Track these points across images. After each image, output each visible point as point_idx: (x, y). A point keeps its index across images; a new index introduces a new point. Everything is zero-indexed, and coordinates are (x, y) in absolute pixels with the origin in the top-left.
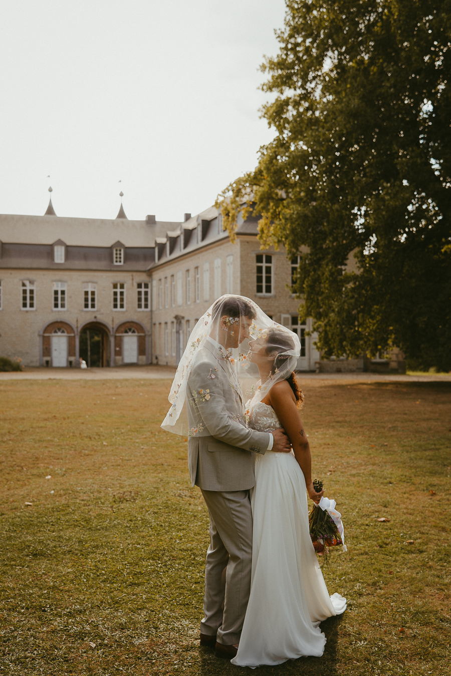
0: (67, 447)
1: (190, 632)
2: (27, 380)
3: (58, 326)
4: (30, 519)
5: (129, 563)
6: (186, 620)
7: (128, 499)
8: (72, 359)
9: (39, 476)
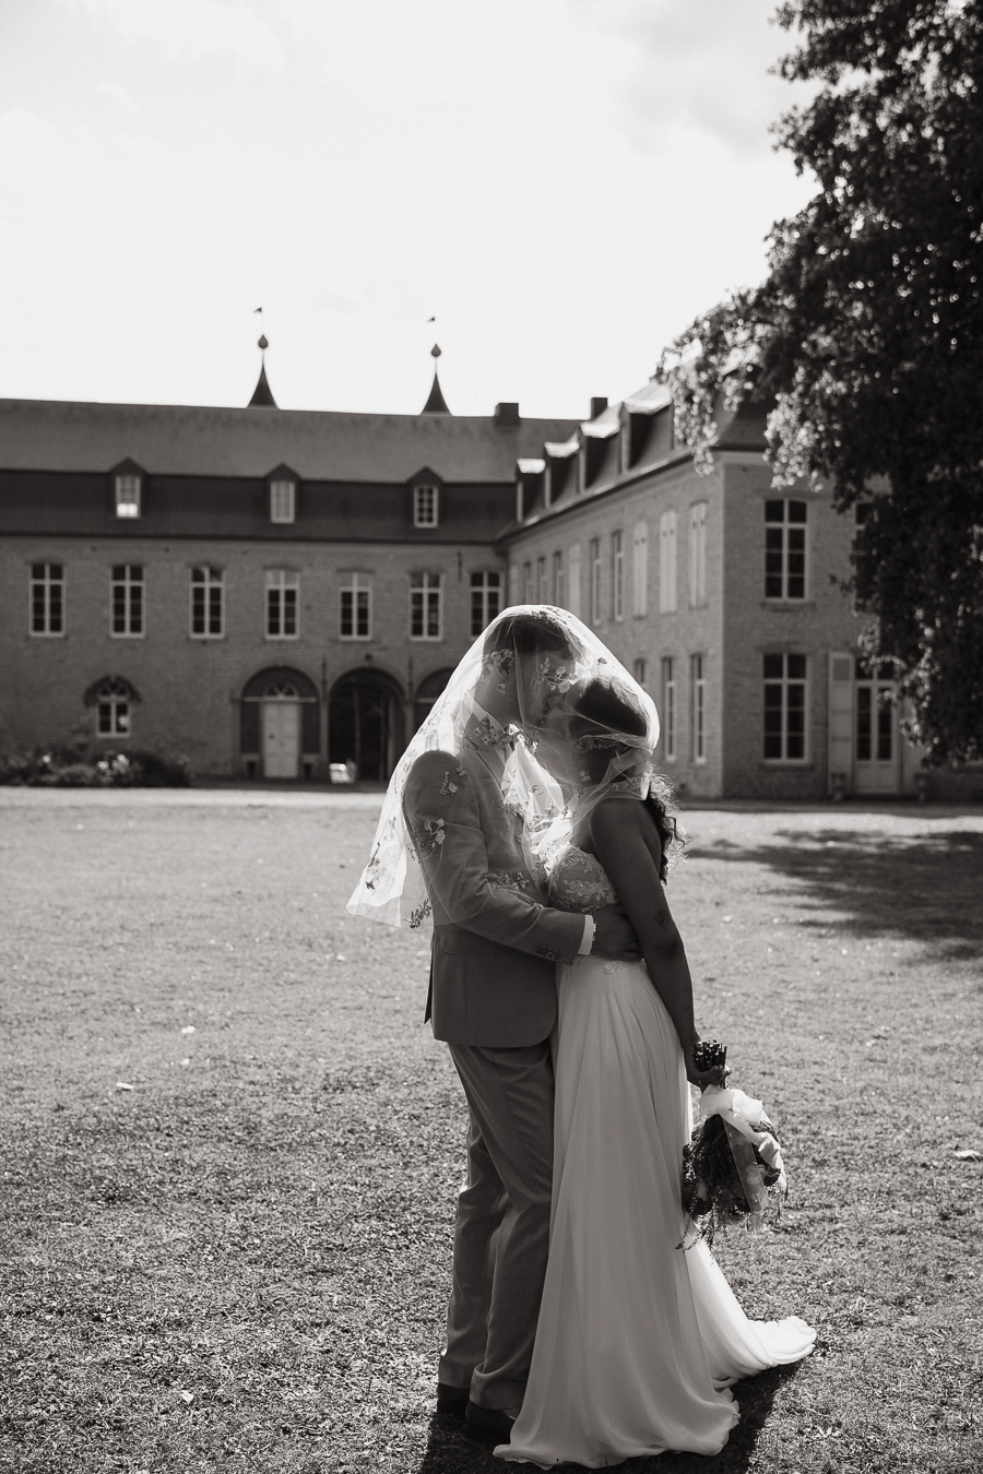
0: (249, 964)
1: (422, 1381)
2: (194, 807)
3: (277, 678)
4: (120, 1119)
5: (320, 1226)
6: (418, 1355)
7: (358, 1085)
8: (311, 758)
9: (166, 1026)
